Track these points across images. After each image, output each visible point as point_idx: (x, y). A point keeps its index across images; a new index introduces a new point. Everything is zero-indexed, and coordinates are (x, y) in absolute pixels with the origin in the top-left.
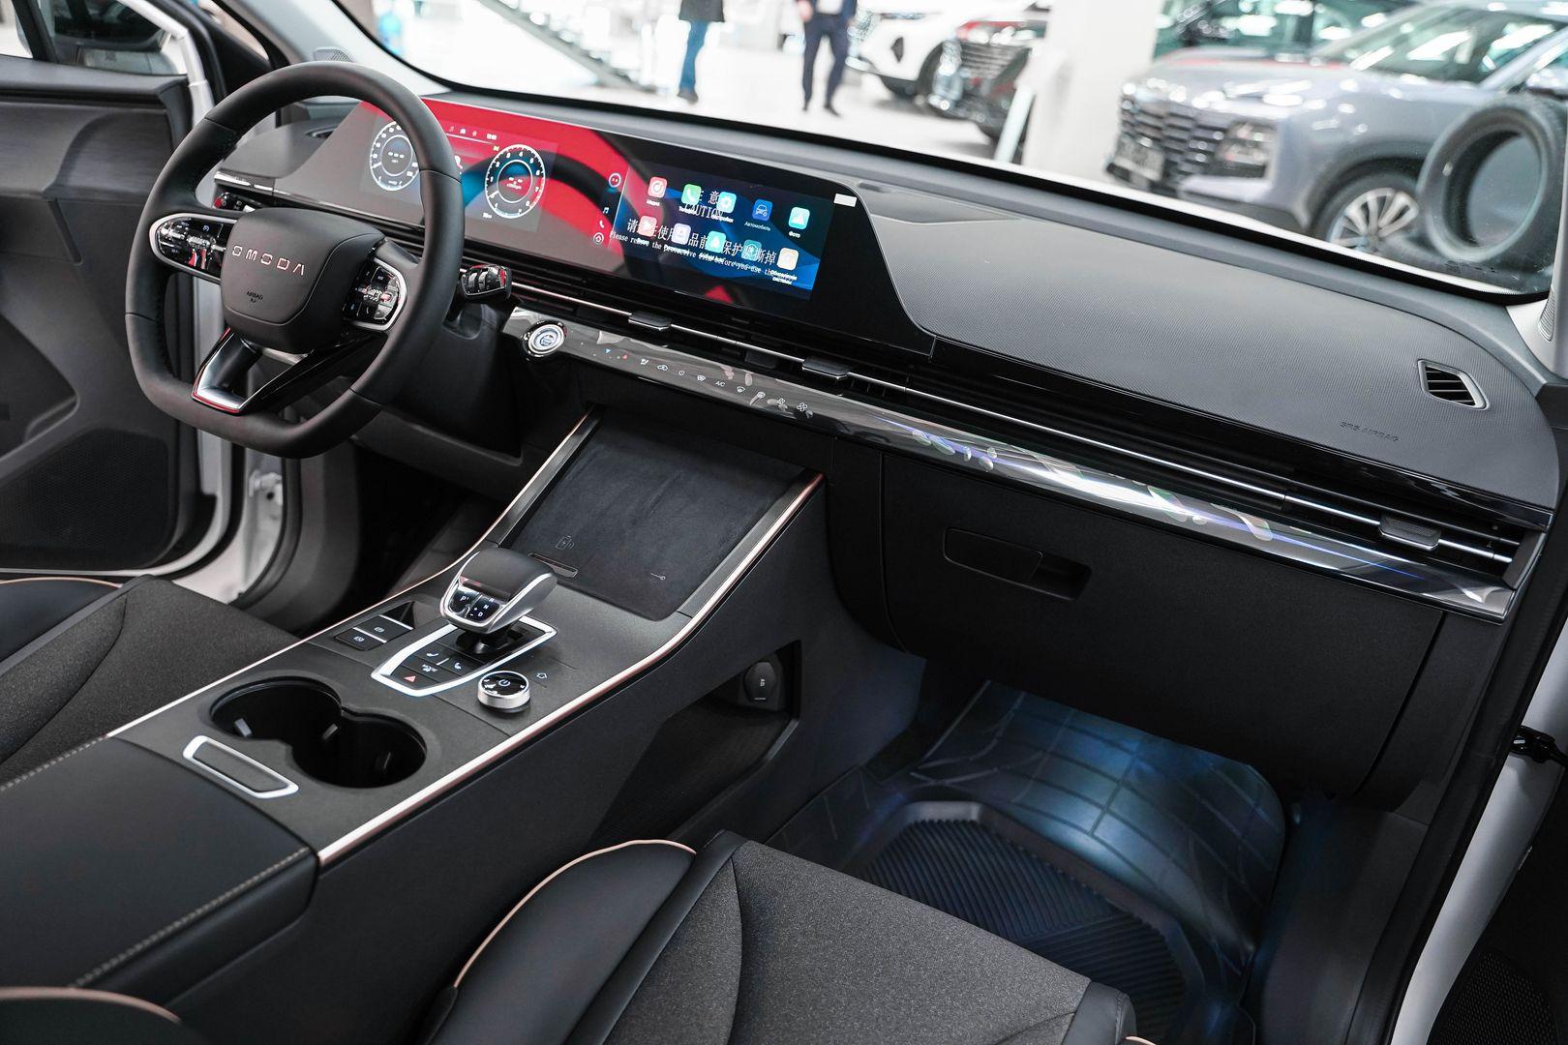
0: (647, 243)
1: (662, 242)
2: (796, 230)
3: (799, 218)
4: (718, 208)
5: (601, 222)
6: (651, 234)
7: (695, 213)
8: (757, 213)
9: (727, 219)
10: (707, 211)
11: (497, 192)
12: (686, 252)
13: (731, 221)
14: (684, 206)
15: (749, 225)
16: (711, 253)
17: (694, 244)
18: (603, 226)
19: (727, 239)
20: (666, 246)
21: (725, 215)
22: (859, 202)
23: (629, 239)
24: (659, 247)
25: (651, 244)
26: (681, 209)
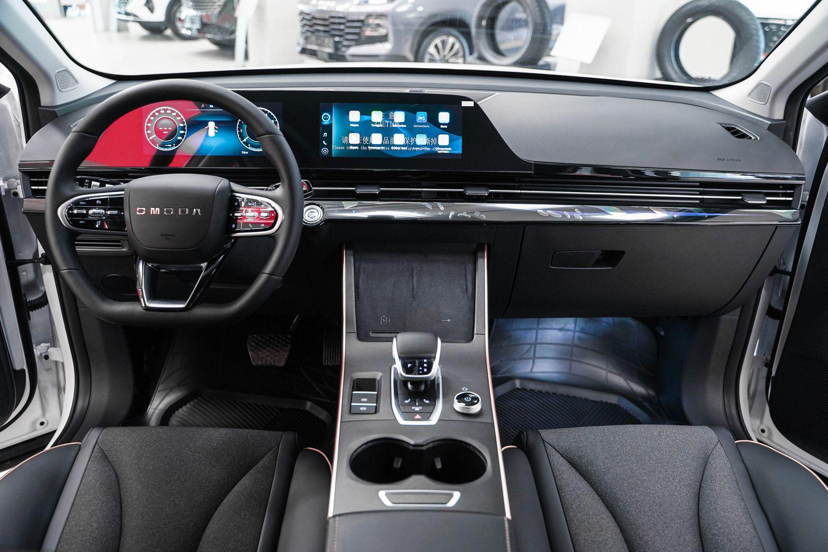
0: (357, 148)
1: (366, 145)
2: (444, 124)
3: (444, 117)
4: (396, 121)
5: (324, 142)
6: (358, 142)
7: (381, 126)
8: (419, 119)
9: (402, 126)
10: (389, 124)
11: (248, 137)
12: (383, 148)
13: (405, 126)
14: (374, 123)
15: (416, 126)
16: (398, 146)
17: (386, 142)
18: (326, 144)
19: (405, 136)
20: (369, 147)
21: (400, 123)
22: (475, 103)
23: (346, 148)
24: (366, 148)
25: (360, 148)
26: (373, 125)
